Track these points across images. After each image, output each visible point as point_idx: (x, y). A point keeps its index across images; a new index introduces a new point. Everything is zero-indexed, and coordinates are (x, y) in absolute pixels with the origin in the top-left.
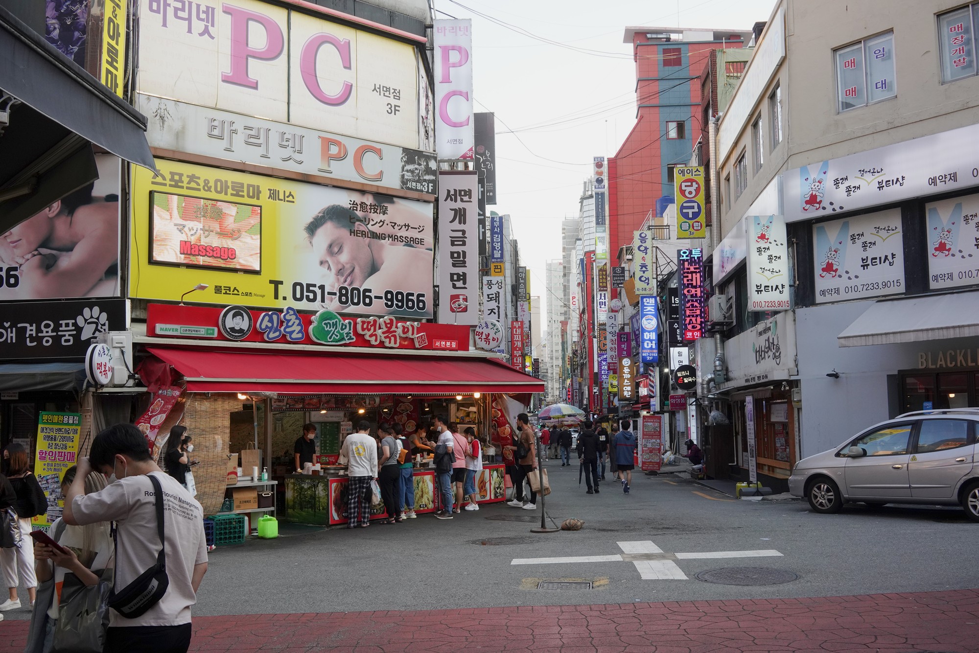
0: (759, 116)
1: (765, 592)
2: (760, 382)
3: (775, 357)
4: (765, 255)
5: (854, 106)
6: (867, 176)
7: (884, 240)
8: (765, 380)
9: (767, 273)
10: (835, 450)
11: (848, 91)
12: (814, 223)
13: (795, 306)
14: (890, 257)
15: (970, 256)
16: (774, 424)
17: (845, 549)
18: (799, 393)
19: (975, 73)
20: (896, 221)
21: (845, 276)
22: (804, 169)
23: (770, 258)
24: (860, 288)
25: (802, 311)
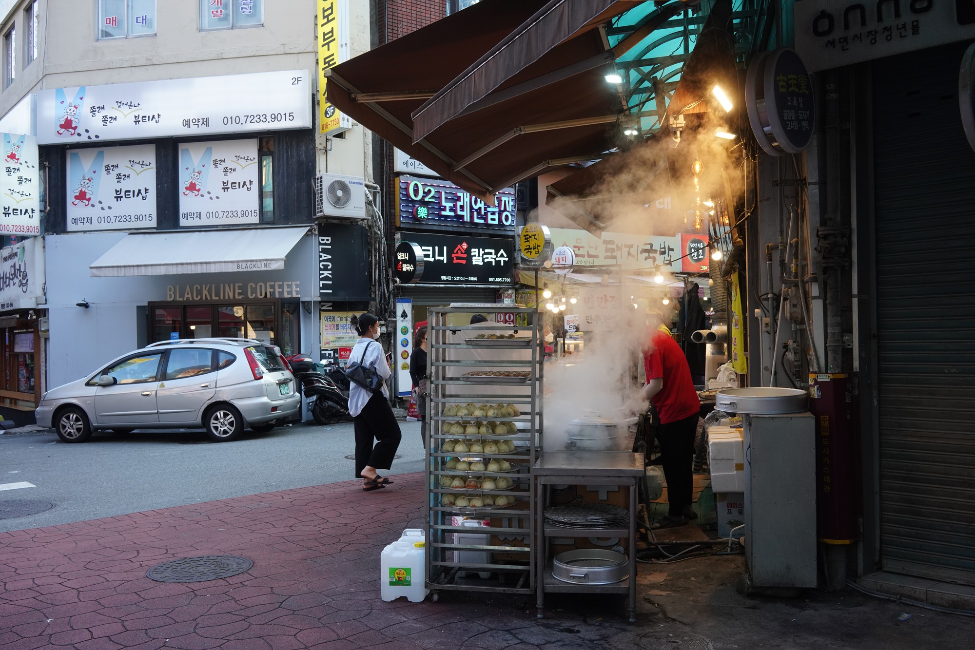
0: (13, 27)
1: (21, 524)
2: (4, 310)
3: (21, 285)
4: (15, 176)
5: (112, 36)
6: (125, 109)
7: (138, 174)
8: (10, 308)
9: (16, 195)
10: (86, 380)
11: (108, 20)
12: (68, 149)
13: (45, 232)
14: (143, 191)
15: (217, 198)
16: (18, 354)
17: (98, 475)
18: (47, 322)
19: (231, 26)
20: (150, 157)
21: (98, 206)
22: (60, 92)
23: (20, 179)
24: (113, 219)
25: (52, 238)
